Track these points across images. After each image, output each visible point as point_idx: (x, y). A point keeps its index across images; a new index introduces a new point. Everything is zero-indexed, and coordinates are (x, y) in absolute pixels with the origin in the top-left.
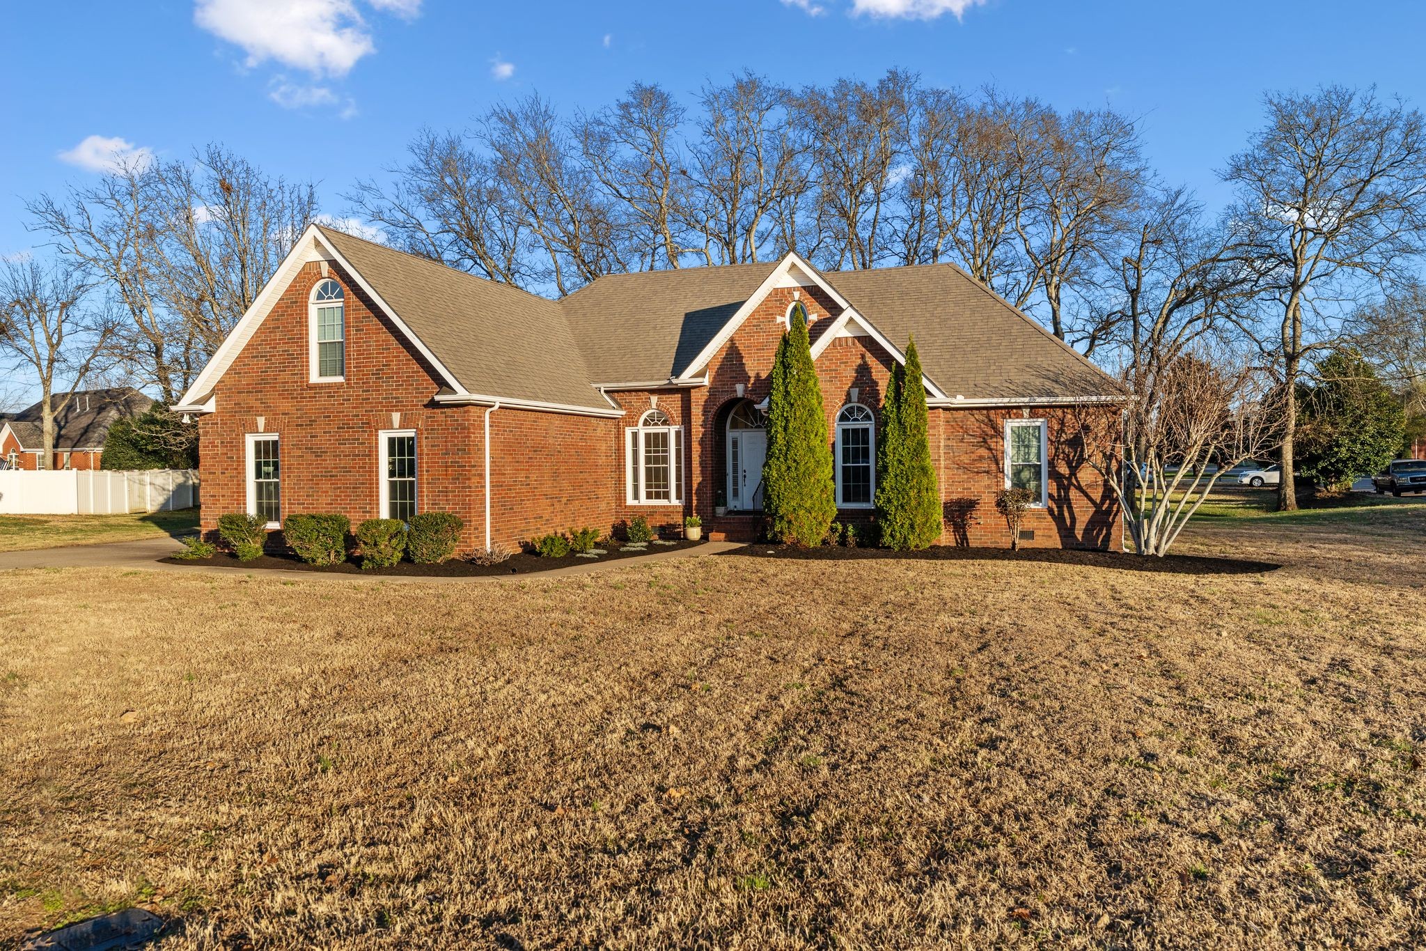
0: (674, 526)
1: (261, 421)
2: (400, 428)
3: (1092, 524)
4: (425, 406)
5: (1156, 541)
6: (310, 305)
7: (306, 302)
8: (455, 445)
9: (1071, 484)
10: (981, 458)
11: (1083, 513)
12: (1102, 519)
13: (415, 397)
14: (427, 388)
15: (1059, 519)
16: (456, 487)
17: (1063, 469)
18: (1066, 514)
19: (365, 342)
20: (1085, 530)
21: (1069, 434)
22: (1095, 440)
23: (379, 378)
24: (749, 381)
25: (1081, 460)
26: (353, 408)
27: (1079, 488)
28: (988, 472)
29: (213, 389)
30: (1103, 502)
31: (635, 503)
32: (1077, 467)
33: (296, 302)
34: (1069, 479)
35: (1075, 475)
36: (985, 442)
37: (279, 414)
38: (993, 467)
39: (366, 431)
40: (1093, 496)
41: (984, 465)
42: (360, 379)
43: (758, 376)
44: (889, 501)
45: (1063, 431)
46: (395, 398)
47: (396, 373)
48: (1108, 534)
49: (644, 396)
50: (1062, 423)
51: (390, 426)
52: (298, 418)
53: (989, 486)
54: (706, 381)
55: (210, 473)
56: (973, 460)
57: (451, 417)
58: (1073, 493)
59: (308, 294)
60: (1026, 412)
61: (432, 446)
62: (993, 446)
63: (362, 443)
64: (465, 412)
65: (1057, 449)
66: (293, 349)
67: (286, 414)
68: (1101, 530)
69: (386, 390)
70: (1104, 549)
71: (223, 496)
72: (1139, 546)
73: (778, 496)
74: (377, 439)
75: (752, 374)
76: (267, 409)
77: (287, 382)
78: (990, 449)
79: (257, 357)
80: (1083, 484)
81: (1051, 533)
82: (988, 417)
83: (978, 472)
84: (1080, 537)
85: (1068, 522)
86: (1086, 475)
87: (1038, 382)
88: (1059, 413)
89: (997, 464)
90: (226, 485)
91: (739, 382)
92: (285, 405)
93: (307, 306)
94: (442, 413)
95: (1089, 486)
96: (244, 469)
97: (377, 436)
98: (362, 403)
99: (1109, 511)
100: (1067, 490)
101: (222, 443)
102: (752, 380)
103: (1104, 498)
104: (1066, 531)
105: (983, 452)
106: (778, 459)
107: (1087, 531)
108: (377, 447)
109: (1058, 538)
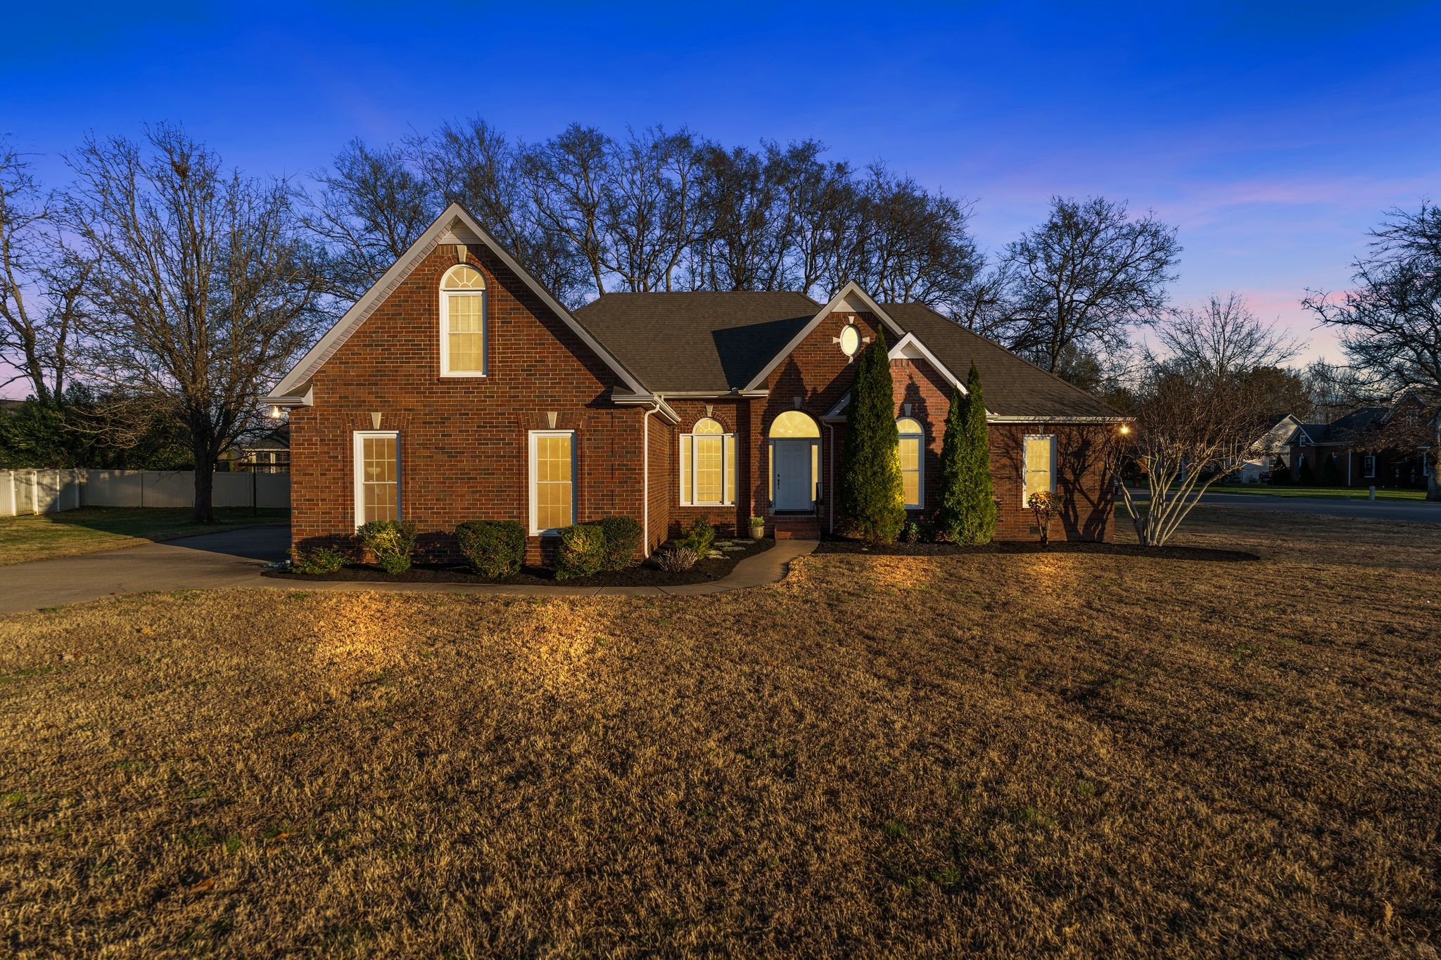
0: (728, 526)
1: (377, 418)
2: (556, 428)
3: (1091, 520)
4: (586, 405)
5: (1162, 535)
6: (441, 292)
7: (437, 289)
8: (623, 448)
9: (1075, 488)
10: (1004, 466)
11: (1084, 511)
12: (1098, 517)
13: (576, 396)
14: (589, 387)
15: (1065, 517)
16: (623, 491)
17: (1069, 476)
18: (1071, 513)
19: (513, 336)
20: (1085, 525)
21: (1074, 447)
22: (1094, 452)
23: (531, 375)
24: (806, 394)
25: (1084, 468)
26: (497, 405)
27: (1081, 491)
28: (1009, 478)
29: (311, 380)
30: (1099, 503)
31: (688, 504)
32: (1080, 474)
33: (425, 288)
34: (1073, 484)
35: (1078, 481)
36: (1008, 453)
37: (401, 410)
38: (1014, 473)
39: (514, 431)
40: (1092, 498)
41: (1007, 472)
42: (507, 375)
43: (815, 390)
44: (959, 503)
45: (1070, 445)
46: (551, 396)
47: (551, 370)
48: (1103, 528)
49: (699, 405)
50: (1069, 438)
51: (546, 426)
52: (424, 414)
53: (1010, 490)
54: (765, 393)
55: (305, 475)
56: (998, 468)
57: (619, 418)
58: (1077, 496)
59: (439, 279)
60: (1041, 429)
61: (595, 448)
62: (1014, 456)
63: (508, 444)
64: (635, 414)
65: (1065, 459)
66: (421, 340)
67: (410, 410)
68: (1098, 526)
69: (539, 388)
70: (1100, 541)
71: (322, 500)
72: (1145, 538)
73: (865, 499)
74: (527, 440)
75: (809, 388)
76: (383, 405)
77: (412, 375)
78: (1011, 458)
79: (369, 345)
80: (1084, 488)
81: (1059, 528)
82: (1010, 431)
83: (1001, 478)
84: (1081, 532)
85: (1072, 519)
86: (1087, 481)
87: (1049, 404)
88: (1067, 430)
89: (1017, 471)
90: (327, 487)
91: (797, 395)
92: (409, 400)
93: (437, 293)
94: (607, 414)
95: (1089, 490)
96: (352, 470)
97: (527, 436)
98: (510, 401)
99: (1104, 511)
100: (1072, 493)
101: (321, 440)
102: (809, 394)
103: (1100, 499)
104: (1070, 527)
105: (1006, 461)
106: (864, 465)
107: (1086, 527)
108: (527, 448)
109: (1064, 532)
